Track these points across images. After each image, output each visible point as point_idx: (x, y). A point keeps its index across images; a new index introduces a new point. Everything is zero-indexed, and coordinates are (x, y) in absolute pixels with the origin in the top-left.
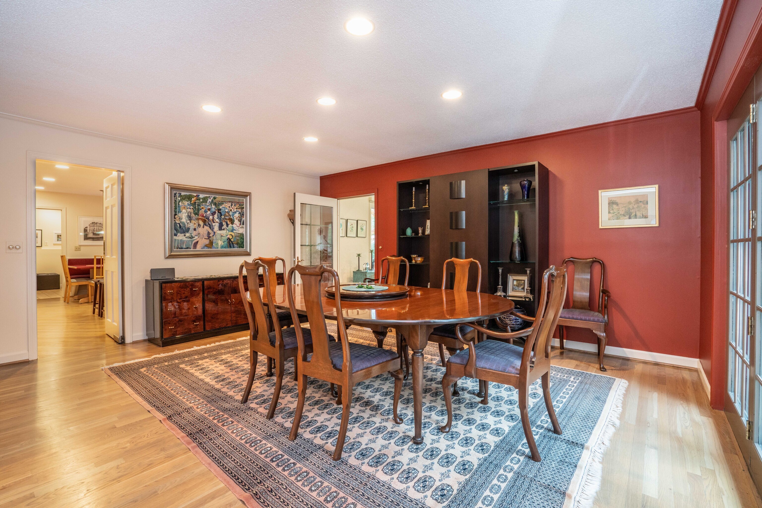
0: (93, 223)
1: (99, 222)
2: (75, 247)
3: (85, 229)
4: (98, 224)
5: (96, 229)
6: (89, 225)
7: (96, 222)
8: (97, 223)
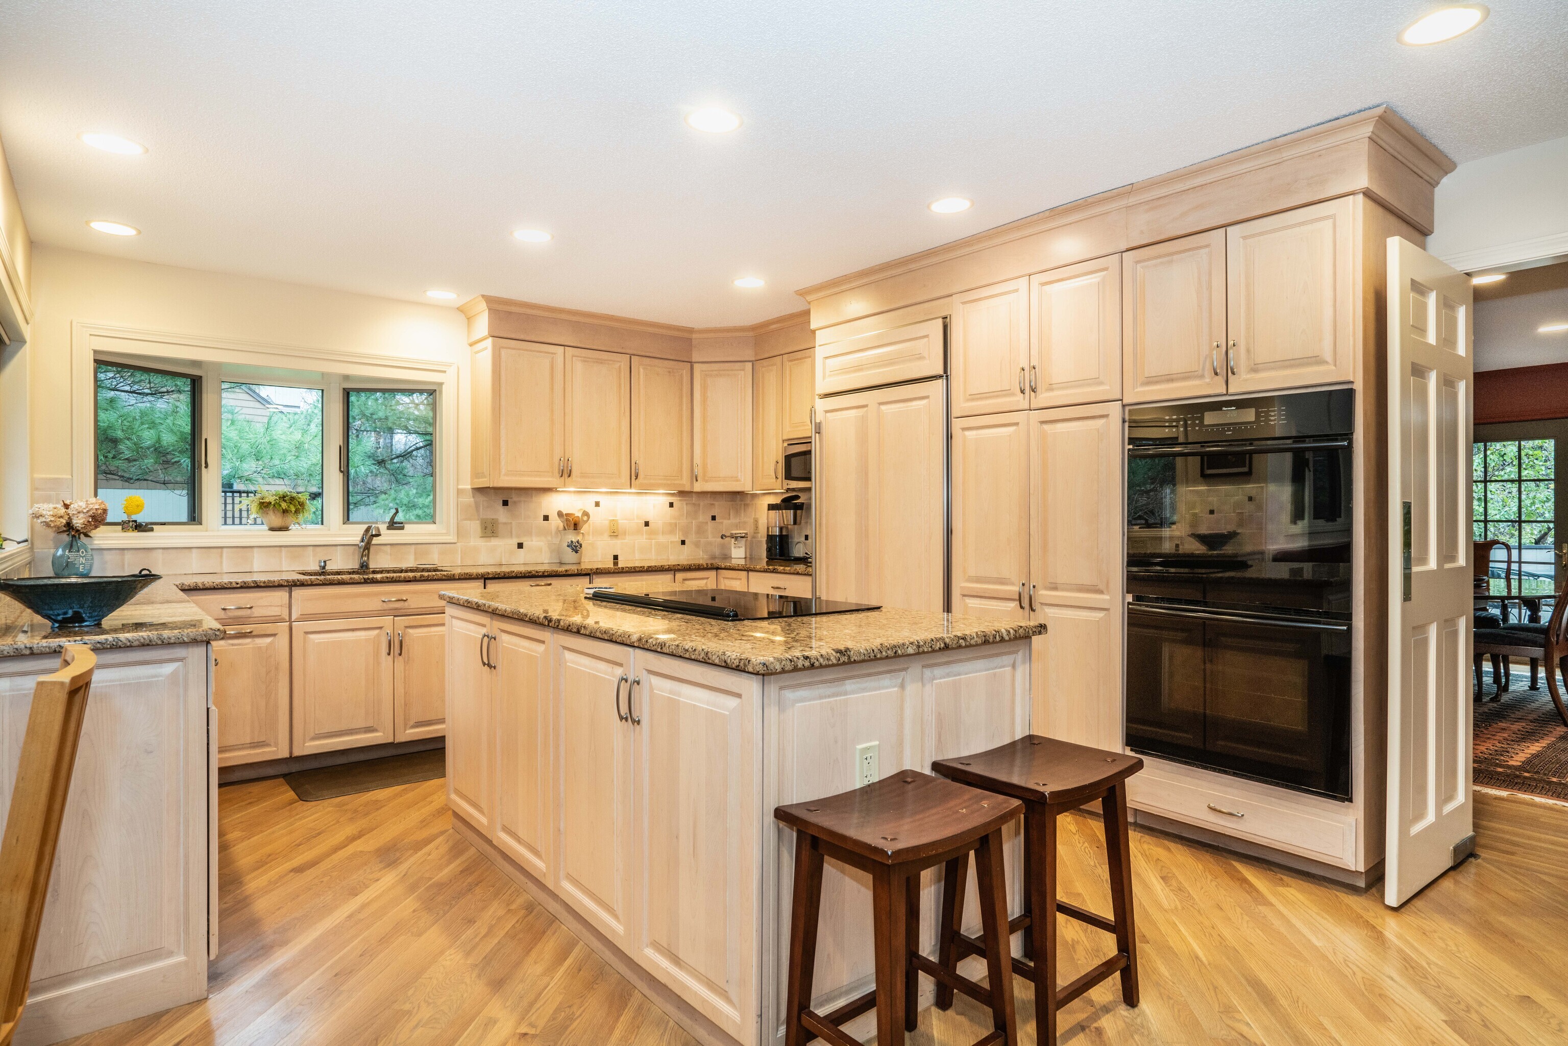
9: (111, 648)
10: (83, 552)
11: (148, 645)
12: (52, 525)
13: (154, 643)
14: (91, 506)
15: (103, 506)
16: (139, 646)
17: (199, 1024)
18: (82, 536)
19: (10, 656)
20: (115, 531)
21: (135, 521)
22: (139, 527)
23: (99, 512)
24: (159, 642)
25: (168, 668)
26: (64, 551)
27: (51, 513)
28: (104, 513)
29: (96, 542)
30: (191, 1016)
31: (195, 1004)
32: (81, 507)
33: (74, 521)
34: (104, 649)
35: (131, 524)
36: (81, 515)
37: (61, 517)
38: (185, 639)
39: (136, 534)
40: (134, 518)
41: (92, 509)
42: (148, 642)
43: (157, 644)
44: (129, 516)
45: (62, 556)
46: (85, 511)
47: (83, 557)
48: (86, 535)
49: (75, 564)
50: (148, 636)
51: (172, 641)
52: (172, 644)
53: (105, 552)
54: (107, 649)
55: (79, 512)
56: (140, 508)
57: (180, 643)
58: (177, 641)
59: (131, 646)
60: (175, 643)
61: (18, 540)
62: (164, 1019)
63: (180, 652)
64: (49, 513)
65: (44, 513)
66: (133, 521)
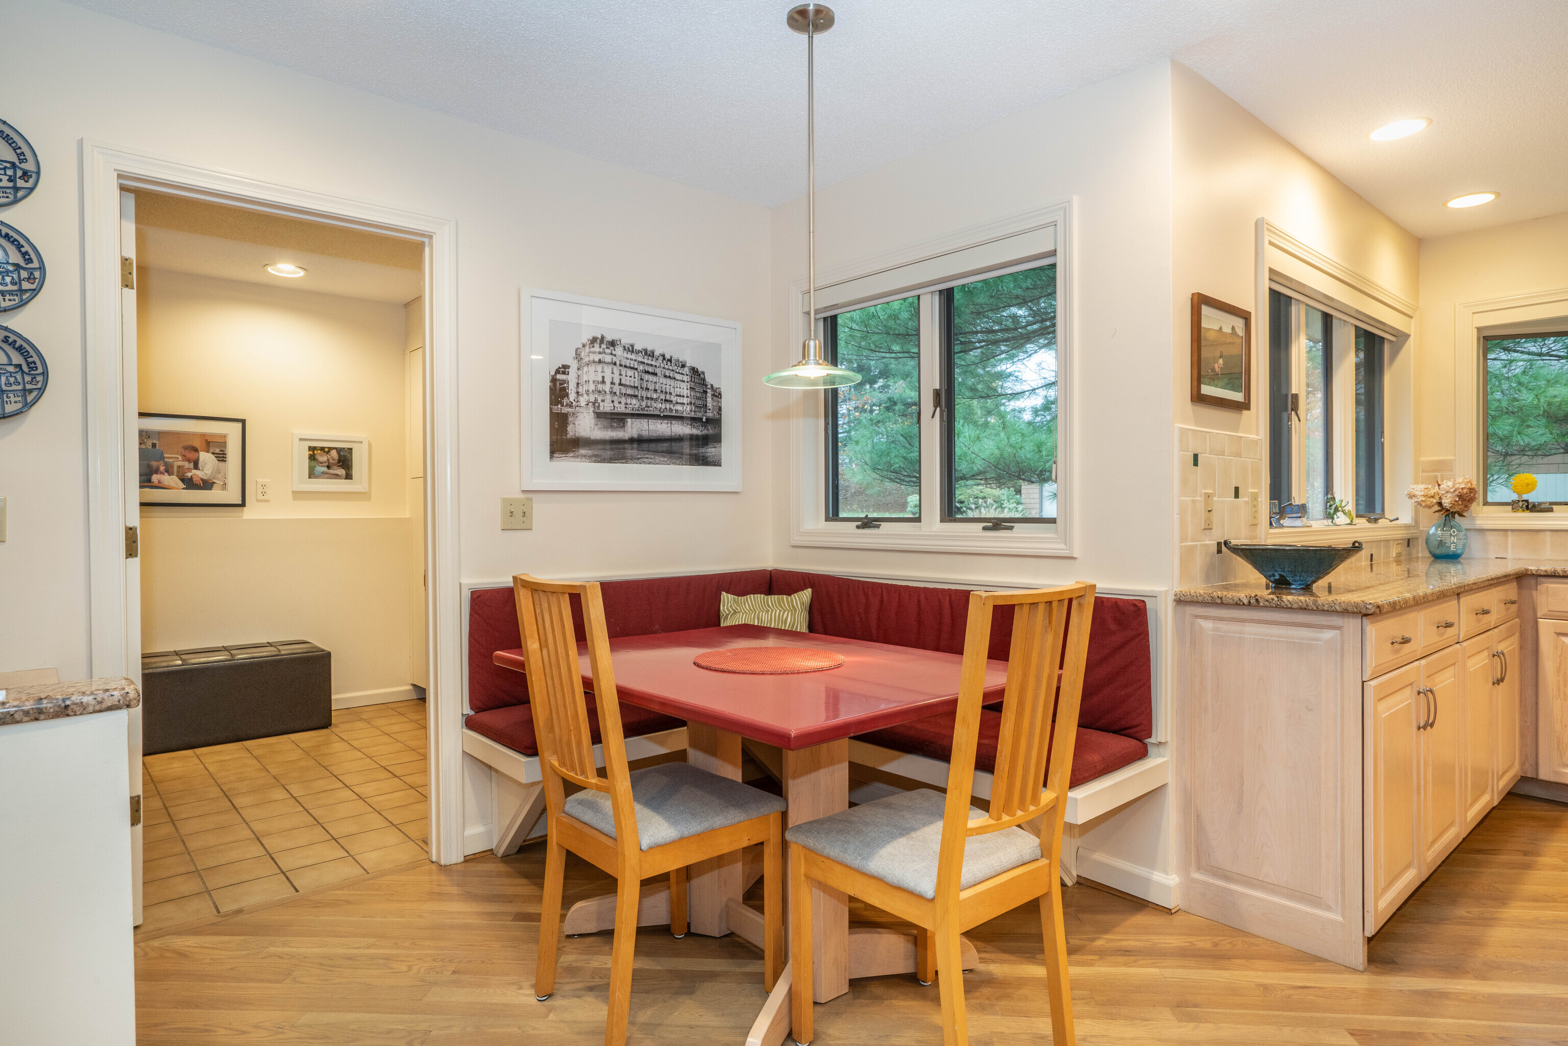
0: (594, 341)
1: (626, 341)
2: (505, 501)
3: (554, 380)
4: (619, 351)
5: (608, 380)
6: (578, 357)
7: (609, 338)
8: (613, 344)
9: (1276, 607)
10: (1454, 532)
11: (1305, 609)
12: (1423, 505)
13: (1310, 608)
14: (1457, 486)
15: (1469, 485)
16: (1297, 609)
17: (1335, 986)
18: (1457, 516)
19: (1209, 603)
20: (1507, 512)
21: (1527, 501)
22: (1531, 507)
23: (1465, 491)
24: (1315, 608)
25: (1328, 635)
26: (1436, 530)
27: (1422, 493)
28: (1470, 492)
29: (1478, 522)
30: (1338, 976)
31: (1350, 970)
32: (1449, 486)
33: (1443, 501)
34: (1271, 607)
35: (1521, 504)
36: (1449, 495)
37: (1433, 497)
38: (1338, 608)
39: (1527, 514)
40: (1525, 497)
41: (1458, 488)
42: (1305, 606)
43: (1312, 610)
44: (1520, 495)
45: (1434, 534)
46: (1452, 490)
47: (1454, 536)
48: (1461, 515)
49: (1446, 543)
50: (1306, 601)
51: (1326, 608)
52: (1325, 611)
53: (1488, 533)
54: (1273, 607)
55: (1447, 492)
56: (1530, 486)
57: (1333, 611)
58: (1330, 609)
59: (1291, 608)
60: (1328, 611)
61: (1392, 519)
62: (1318, 964)
63: (1336, 621)
64: (1420, 493)
65: (1417, 493)
66: (1523, 501)
